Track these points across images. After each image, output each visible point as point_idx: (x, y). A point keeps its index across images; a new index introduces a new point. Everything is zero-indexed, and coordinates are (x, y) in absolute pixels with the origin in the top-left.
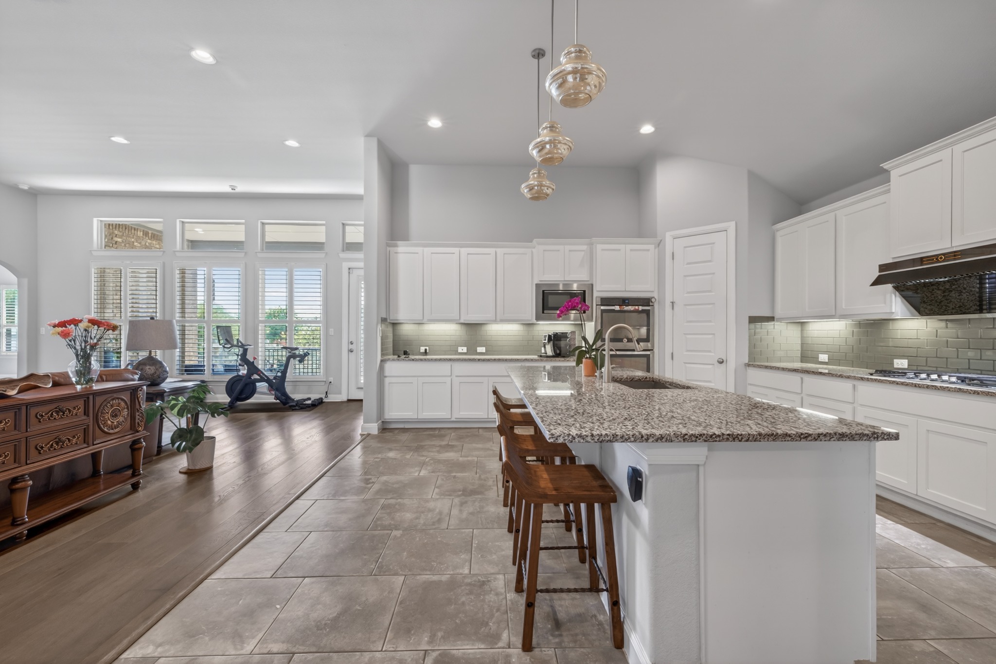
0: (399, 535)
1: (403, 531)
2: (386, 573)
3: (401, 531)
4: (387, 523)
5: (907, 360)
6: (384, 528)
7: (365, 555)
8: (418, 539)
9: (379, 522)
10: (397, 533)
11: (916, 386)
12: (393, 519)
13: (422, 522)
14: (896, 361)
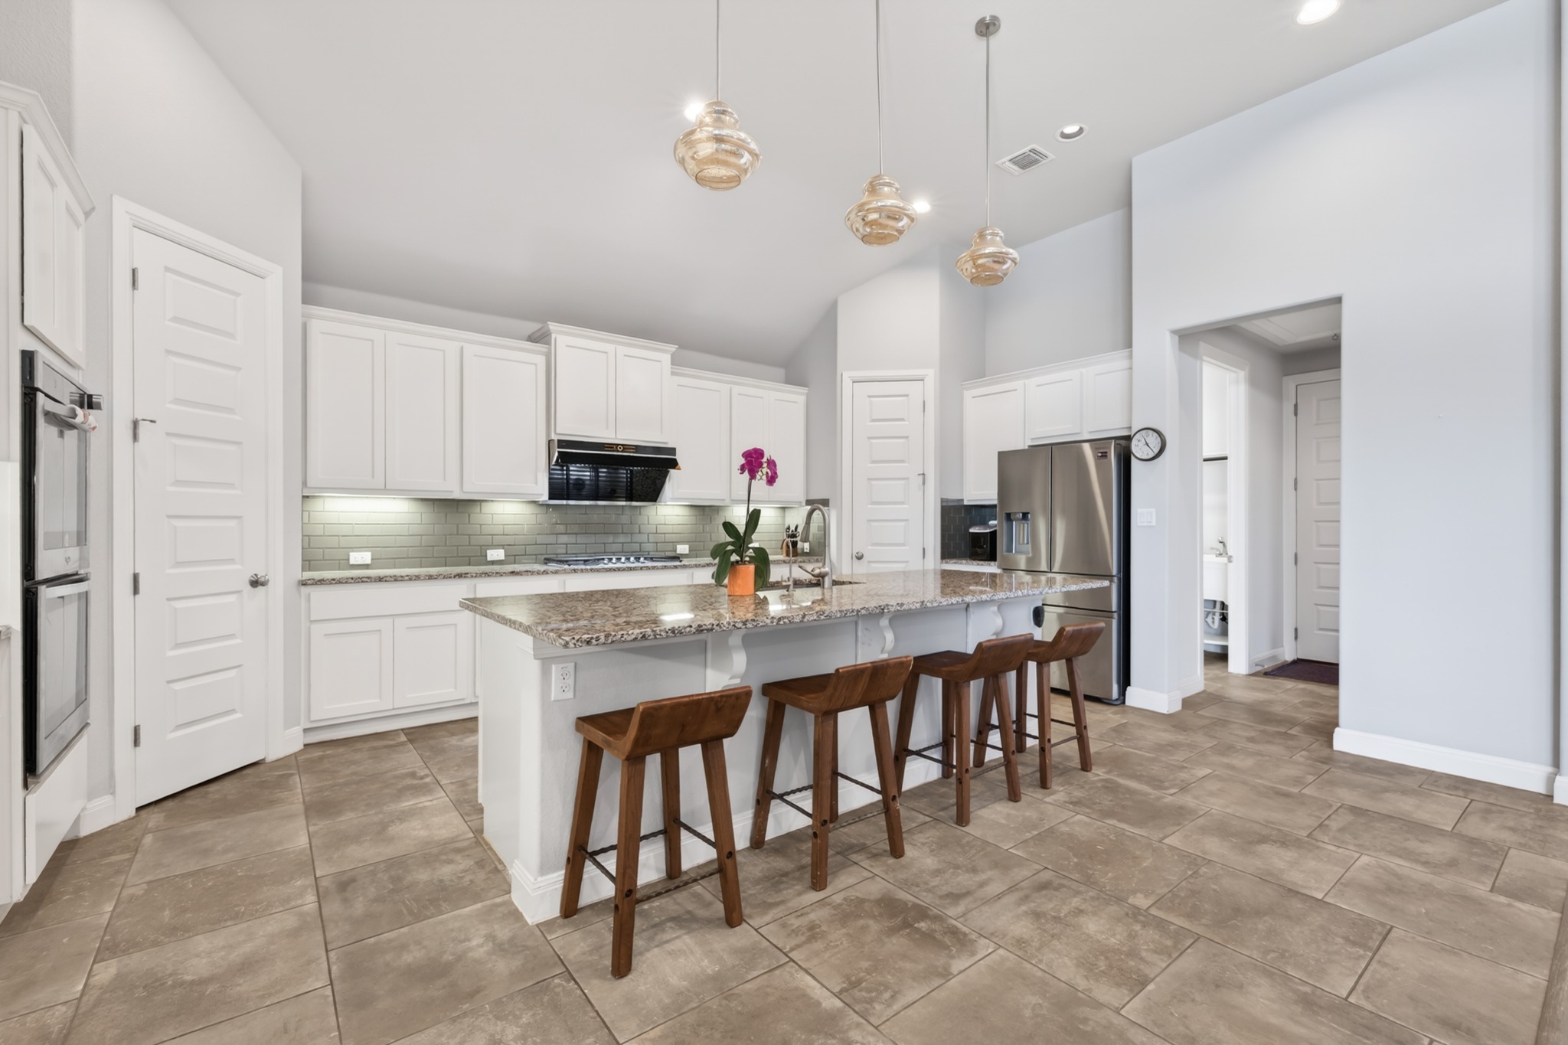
0: (1139, 895)
1: (1125, 900)
2: (1187, 854)
3: (1130, 901)
4: (1151, 934)
5: (503, 550)
6: (1161, 925)
7: (1215, 890)
8: (1110, 874)
9: (1169, 943)
10: (1141, 901)
11: (619, 569)
12: (1132, 936)
13: (1076, 900)
14: (489, 552)
